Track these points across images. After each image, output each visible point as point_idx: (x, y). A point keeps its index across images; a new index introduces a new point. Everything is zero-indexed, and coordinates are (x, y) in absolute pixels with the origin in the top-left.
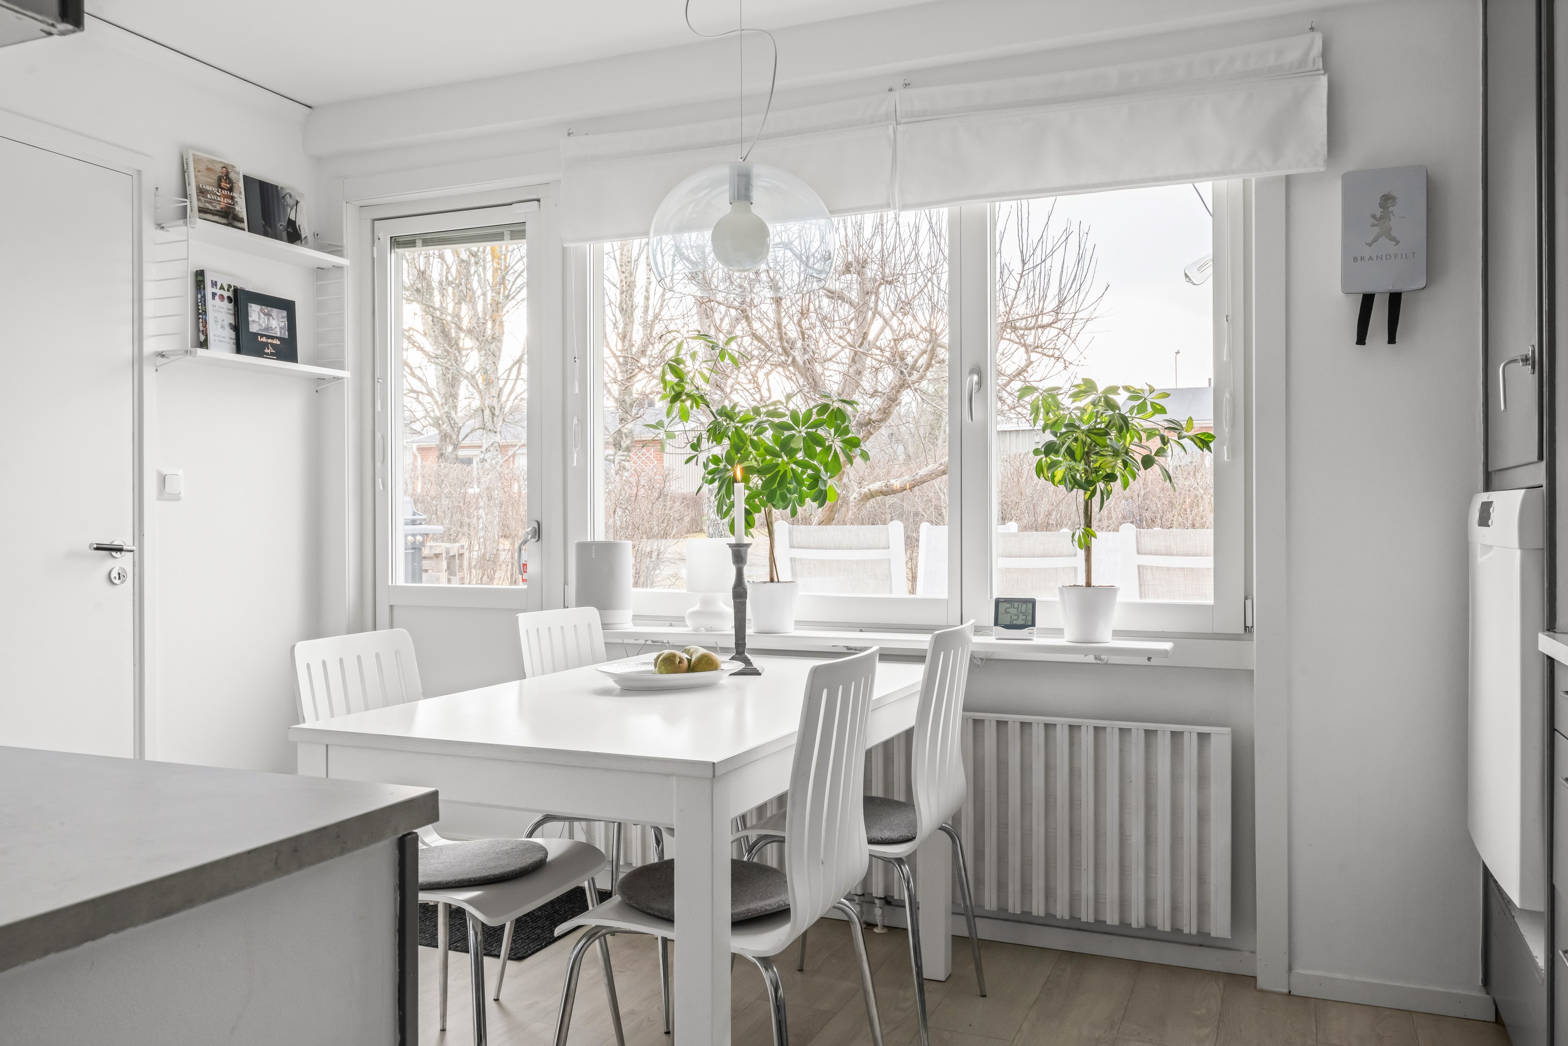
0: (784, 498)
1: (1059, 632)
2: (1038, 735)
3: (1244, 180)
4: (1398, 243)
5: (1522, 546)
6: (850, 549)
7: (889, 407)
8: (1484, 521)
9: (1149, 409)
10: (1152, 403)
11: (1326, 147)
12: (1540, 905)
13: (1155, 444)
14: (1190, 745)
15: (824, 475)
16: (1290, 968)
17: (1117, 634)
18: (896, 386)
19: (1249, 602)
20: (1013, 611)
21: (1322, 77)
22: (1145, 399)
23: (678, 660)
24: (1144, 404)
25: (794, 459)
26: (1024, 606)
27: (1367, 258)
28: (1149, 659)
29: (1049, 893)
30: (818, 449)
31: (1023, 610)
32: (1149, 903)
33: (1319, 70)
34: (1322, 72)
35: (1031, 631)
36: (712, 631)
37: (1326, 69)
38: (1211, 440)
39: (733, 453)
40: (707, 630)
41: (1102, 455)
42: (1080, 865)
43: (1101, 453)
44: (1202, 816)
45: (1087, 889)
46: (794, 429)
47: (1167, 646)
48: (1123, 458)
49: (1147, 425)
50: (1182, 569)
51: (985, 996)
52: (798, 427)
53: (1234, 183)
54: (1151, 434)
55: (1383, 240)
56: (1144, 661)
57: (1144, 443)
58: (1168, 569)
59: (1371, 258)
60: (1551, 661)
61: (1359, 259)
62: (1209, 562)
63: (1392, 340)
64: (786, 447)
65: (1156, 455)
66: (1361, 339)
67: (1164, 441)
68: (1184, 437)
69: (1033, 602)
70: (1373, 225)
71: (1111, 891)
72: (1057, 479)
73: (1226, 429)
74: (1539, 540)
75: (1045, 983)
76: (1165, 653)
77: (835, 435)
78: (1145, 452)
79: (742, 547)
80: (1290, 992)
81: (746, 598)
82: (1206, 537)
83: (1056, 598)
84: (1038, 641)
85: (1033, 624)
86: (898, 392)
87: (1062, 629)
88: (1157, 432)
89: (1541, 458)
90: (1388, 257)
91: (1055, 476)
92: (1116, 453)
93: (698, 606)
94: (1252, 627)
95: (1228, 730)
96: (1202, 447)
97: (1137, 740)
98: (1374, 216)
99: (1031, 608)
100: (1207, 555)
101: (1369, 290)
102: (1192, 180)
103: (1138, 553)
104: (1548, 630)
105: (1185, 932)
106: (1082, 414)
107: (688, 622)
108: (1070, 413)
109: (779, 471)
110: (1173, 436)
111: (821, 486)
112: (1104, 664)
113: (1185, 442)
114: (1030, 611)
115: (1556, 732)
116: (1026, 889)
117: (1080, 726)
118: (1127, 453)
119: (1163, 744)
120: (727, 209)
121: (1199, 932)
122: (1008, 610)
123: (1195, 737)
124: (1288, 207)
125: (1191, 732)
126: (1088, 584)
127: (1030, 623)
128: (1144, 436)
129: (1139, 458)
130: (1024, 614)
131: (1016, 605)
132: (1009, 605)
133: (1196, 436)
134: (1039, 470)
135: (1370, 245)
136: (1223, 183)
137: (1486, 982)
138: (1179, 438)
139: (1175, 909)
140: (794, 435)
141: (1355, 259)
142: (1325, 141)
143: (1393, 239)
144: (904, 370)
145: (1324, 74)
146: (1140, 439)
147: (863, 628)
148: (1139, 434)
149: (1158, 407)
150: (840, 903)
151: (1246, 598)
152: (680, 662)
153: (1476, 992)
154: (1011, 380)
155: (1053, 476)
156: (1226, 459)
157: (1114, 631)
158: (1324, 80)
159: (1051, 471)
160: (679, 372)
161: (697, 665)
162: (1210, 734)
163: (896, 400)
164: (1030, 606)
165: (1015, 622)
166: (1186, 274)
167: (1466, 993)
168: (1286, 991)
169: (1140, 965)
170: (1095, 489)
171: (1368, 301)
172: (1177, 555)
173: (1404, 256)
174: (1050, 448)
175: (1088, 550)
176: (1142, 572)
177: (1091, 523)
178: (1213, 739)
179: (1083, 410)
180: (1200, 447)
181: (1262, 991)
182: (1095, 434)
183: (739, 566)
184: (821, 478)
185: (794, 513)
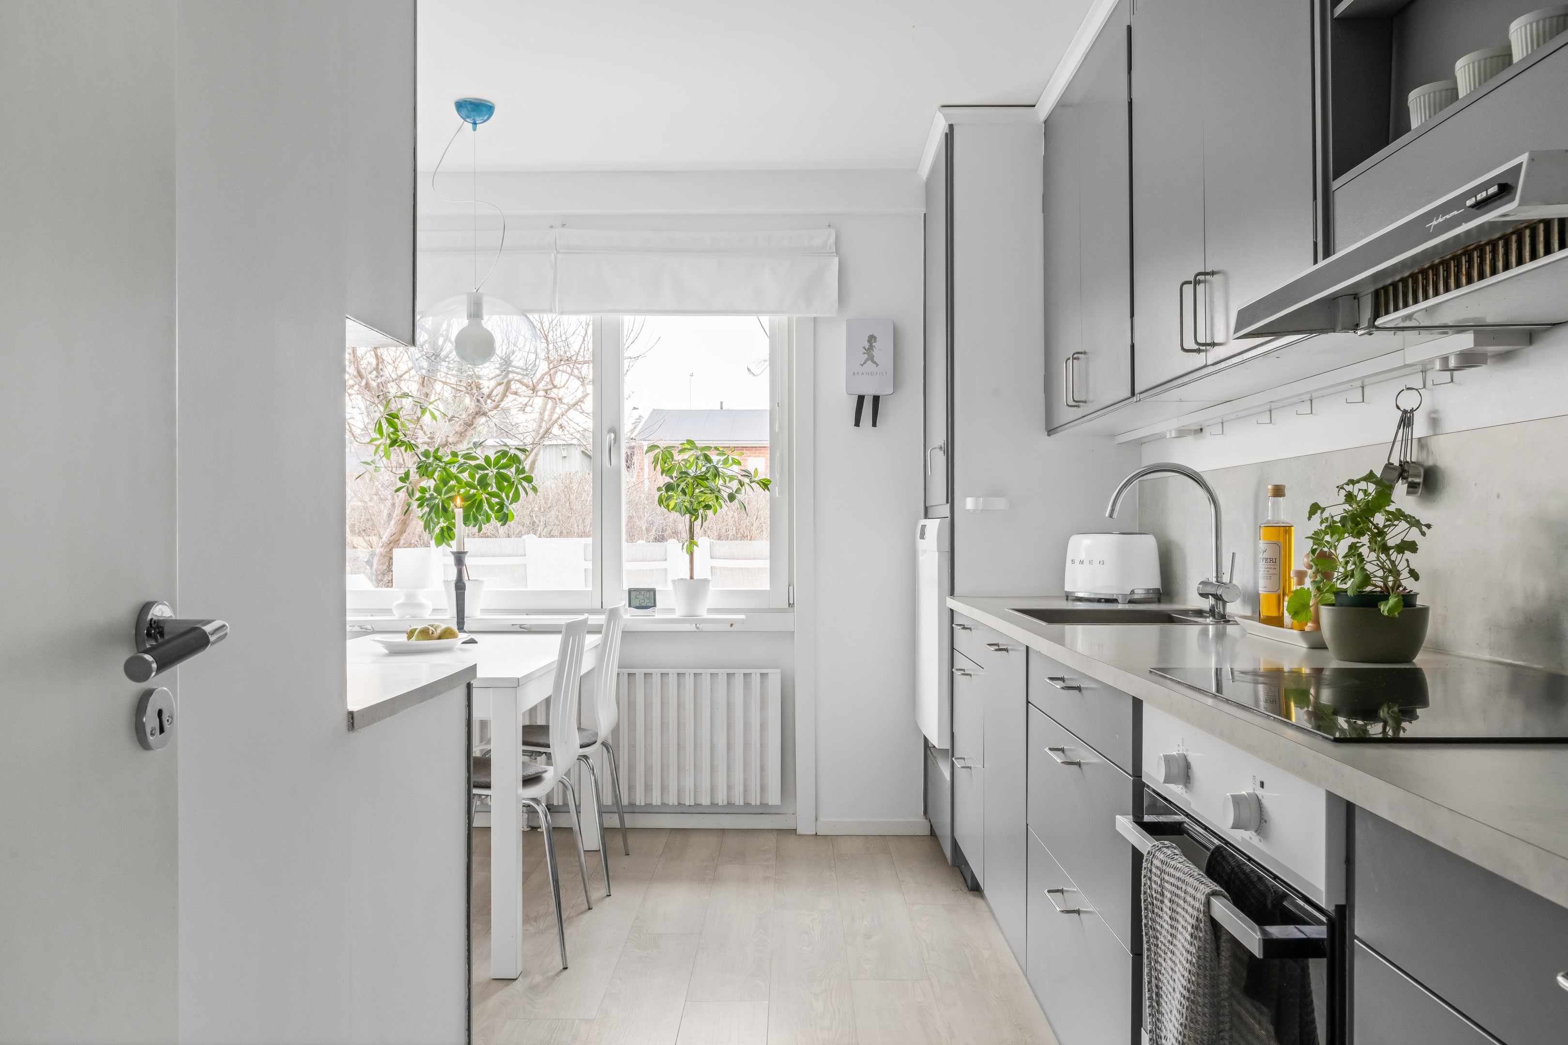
0: (476, 519)
1: (672, 610)
2: (656, 680)
3: (788, 318)
4: (877, 365)
5: (939, 550)
6: (494, 556)
7: (465, 431)
8: (922, 536)
9: (730, 461)
10: (732, 458)
11: (837, 302)
12: (947, 746)
13: (735, 485)
14: (756, 681)
15: (507, 503)
16: (816, 819)
17: (710, 611)
18: (473, 412)
19: (791, 588)
20: (641, 597)
21: (835, 258)
22: (728, 456)
23: (431, 632)
24: (727, 459)
25: (487, 491)
26: (648, 593)
27: (860, 373)
28: (732, 625)
29: (664, 789)
30: (506, 484)
31: (648, 596)
32: (729, 788)
33: (833, 253)
34: (835, 254)
35: (654, 610)
36: (415, 617)
37: (837, 252)
38: (769, 483)
39: (441, 485)
40: (412, 617)
41: (705, 493)
42: (685, 768)
43: (705, 491)
44: (763, 727)
45: (689, 783)
46: (488, 470)
47: (743, 617)
48: (717, 495)
49: (730, 473)
50: (741, 569)
51: (629, 855)
52: (490, 468)
53: (783, 319)
54: (732, 478)
55: (869, 362)
56: (729, 629)
57: (728, 484)
58: (732, 569)
59: (863, 373)
60: (952, 611)
61: (856, 373)
62: (766, 564)
63: (874, 424)
64: (483, 483)
65: (735, 493)
66: (857, 424)
67: (741, 484)
68: (754, 482)
69: (654, 591)
70: (864, 353)
71: (705, 784)
72: (671, 507)
73: (778, 476)
74: (947, 547)
75: (665, 845)
76: (742, 621)
77: (516, 474)
78: (729, 491)
79: (463, 553)
80: (816, 833)
81: (465, 590)
82: (762, 546)
83: (670, 587)
84: (658, 616)
85: (655, 606)
86: (474, 418)
87: (675, 609)
88: (736, 478)
89: (947, 502)
90: (872, 374)
91: (669, 505)
92: (712, 491)
93: (403, 598)
94: (794, 603)
95: (779, 671)
96: (764, 488)
97: (722, 680)
98: (864, 348)
99: (653, 594)
100: (767, 559)
101: (862, 393)
102: (757, 315)
103: (711, 558)
104: (951, 595)
105: (752, 804)
106: (686, 463)
107: (395, 612)
108: (679, 463)
109: (476, 499)
110: (746, 480)
111: (505, 510)
112: (700, 632)
113: (753, 485)
114: (653, 597)
115: (954, 650)
116: (648, 788)
117: (685, 674)
118: (719, 491)
119: (739, 681)
120: (465, 322)
121: (761, 804)
122: (637, 596)
123: (758, 676)
124: (815, 336)
125: (756, 673)
126: (692, 578)
127: (653, 605)
128: (727, 479)
129: (725, 495)
130: (648, 599)
131: (643, 593)
132: (638, 593)
133: (760, 480)
134: (660, 502)
135: (862, 365)
136: (776, 318)
137: (925, 812)
138: (751, 482)
139: (746, 791)
140: (488, 474)
141: (854, 374)
142: (837, 299)
143: (875, 363)
144: (481, 399)
145: (836, 256)
146: (725, 482)
147: (528, 612)
148: (725, 479)
149: (736, 460)
150: (562, 778)
151: (789, 586)
152: (432, 633)
153: (921, 819)
154: (569, 409)
155: (668, 506)
156: (777, 495)
157: (708, 609)
158: (836, 260)
159: (667, 502)
160: (394, 424)
161: (444, 634)
162: (768, 673)
163: (472, 425)
164: (652, 593)
165: (642, 604)
166: (748, 369)
167: (914, 820)
168: (814, 833)
169: (723, 831)
170: (698, 514)
171: (861, 399)
172: (738, 559)
173: (881, 374)
174: (669, 487)
175: (691, 555)
176: (713, 571)
177: (693, 537)
178: (770, 677)
179: (687, 461)
180: (763, 488)
181: (800, 835)
182: (700, 479)
183: (460, 567)
184: (505, 504)
185: (480, 530)
